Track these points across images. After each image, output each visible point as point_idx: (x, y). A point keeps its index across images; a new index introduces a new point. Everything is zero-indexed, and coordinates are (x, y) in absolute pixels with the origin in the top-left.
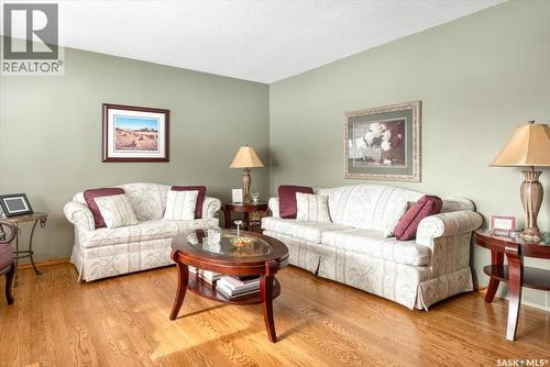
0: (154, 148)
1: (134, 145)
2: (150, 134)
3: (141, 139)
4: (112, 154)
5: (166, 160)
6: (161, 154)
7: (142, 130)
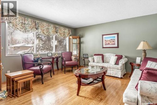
0: (114, 44)
1: (109, 44)
2: (113, 40)
3: (111, 42)
4: (104, 46)
5: (118, 47)
6: (116, 46)
7: (111, 40)
